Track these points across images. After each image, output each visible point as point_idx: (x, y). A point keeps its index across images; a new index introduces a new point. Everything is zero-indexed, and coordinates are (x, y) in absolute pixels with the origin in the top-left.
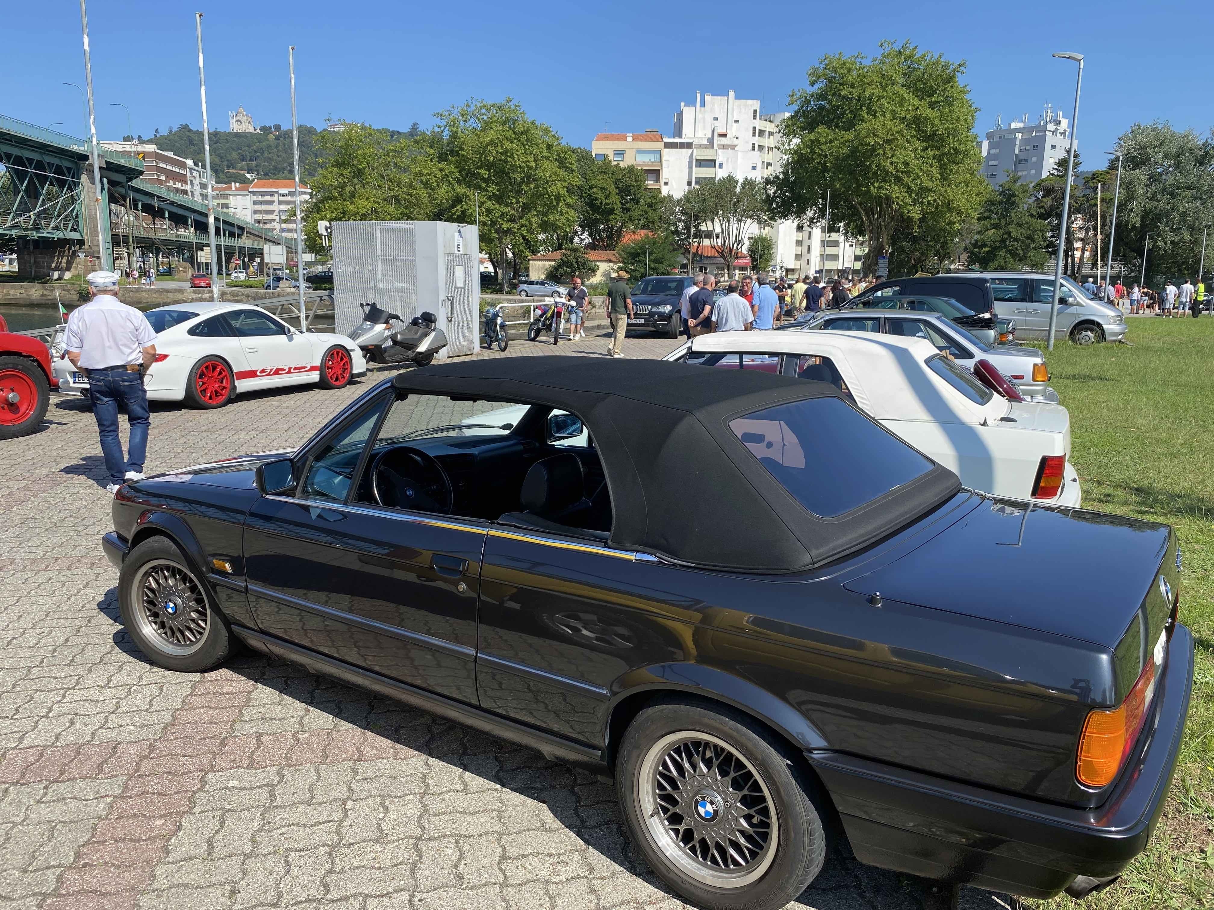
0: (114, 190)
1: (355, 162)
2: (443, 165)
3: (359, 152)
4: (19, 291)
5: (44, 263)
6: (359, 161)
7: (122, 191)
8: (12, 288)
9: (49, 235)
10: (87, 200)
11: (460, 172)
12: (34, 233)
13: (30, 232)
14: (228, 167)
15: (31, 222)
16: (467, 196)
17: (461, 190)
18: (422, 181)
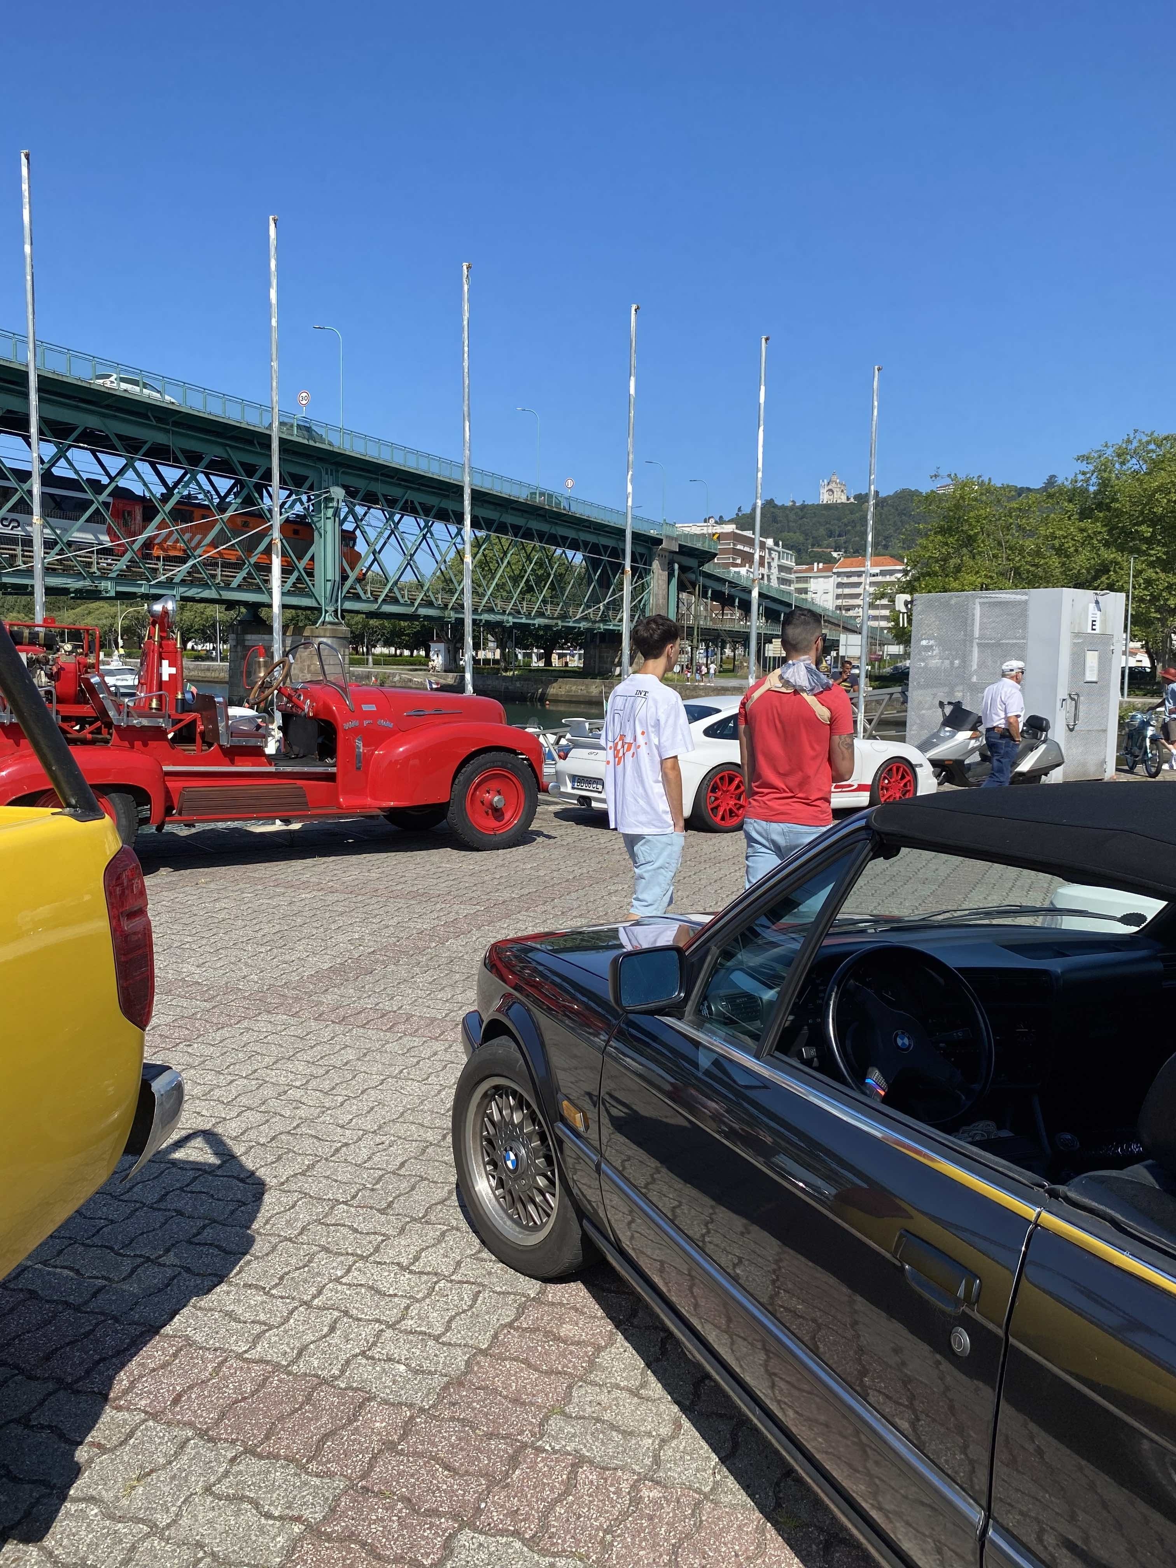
0: (683, 577)
1: (966, 528)
2: (1087, 523)
3: (972, 514)
4: (580, 687)
5: (607, 658)
6: (970, 525)
7: (692, 577)
8: (575, 684)
9: (615, 628)
10: (656, 588)
11: (1110, 532)
12: (601, 626)
13: (597, 625)
14: (813, 546)
15: (600, 614)
16: (1117, 563)
17: (1109, 555)
18: (1053, 547)
